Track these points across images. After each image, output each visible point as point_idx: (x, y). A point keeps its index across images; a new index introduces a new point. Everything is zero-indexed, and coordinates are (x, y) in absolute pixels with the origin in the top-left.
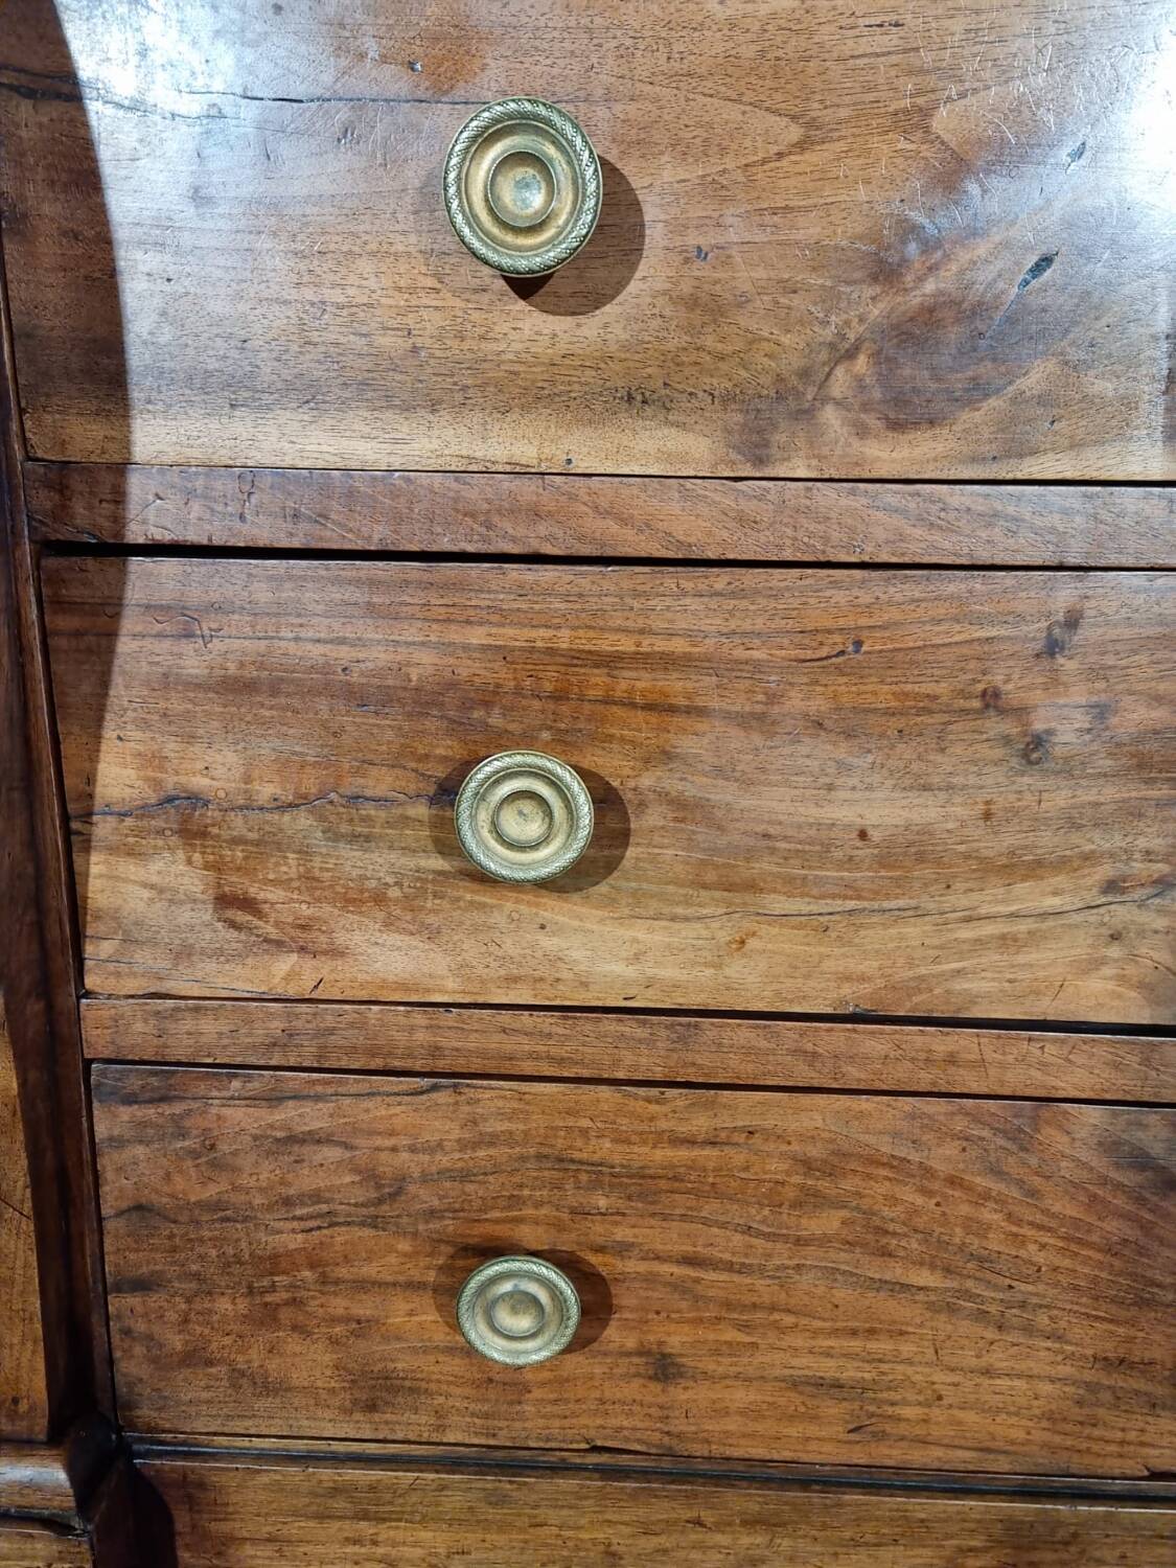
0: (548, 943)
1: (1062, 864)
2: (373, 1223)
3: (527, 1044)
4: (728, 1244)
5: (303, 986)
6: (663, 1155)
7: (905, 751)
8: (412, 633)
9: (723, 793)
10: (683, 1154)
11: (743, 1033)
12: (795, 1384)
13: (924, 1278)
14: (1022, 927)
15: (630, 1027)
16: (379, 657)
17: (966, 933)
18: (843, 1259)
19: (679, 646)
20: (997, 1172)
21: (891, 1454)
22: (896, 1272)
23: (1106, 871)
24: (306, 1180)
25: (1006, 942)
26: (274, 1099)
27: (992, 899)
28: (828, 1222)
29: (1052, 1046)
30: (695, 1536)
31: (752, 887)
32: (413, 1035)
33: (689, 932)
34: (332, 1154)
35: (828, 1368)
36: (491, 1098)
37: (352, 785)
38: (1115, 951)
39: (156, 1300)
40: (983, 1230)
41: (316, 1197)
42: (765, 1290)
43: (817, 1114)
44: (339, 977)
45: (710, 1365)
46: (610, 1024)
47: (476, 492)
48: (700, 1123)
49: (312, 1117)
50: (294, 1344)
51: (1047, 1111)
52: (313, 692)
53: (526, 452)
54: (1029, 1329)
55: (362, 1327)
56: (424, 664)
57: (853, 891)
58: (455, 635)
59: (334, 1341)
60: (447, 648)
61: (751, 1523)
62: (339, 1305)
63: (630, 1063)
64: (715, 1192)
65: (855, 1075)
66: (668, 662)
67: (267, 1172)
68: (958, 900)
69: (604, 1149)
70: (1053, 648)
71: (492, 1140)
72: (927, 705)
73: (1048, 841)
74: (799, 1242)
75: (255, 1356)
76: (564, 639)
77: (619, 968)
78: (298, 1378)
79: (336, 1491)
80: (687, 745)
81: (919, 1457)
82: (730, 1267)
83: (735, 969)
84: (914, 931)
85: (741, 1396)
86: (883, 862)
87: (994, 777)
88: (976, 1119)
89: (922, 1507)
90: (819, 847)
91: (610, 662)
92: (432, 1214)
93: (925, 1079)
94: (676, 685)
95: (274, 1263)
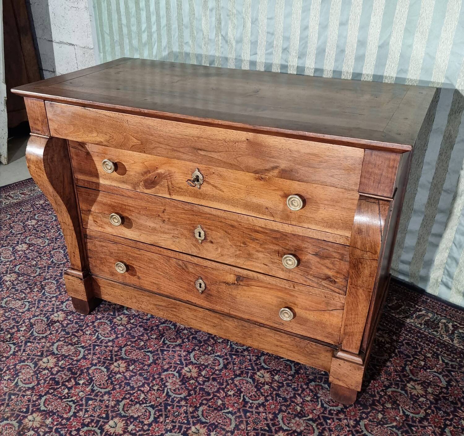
0: (124, 231)
1: (168, 233)
2: (110, 256)
3: (122, 241)
4: (143, 266)
5: (102, 231)
6: (135, 255)
7: (152, 219)
8: (107, 199)
9: (137, 220)
10: (137, 255)
11: (141, 244)
12: (151, 282)
13: (161, 273)
14: (166, 239)
15: (131, 241)
16: (105, 201)
17: (160, 238)
18: (153, 270)
19: (131, 205)
20: (167, 264)
21: (162, 292)
22: (159, 272)
23: (172, 235)
24: (104, 251)
25: (164, 240)
26: (100, 242)
27: (162, 235)
28: (152, 266)
29: (170, 252)
30: (143, 296)
31: (140, 229)
32: (112, 238)
33: (136, 233)
34: (106, 248)
35: (154, 281)
36: (120, 246)
37: (104, 212)
38: (174, 243)
39: (92, 260)
40: (167, 270)
41: (105, 252)
42: (147, 271)
43: (149, 254)
44: (105, 231)
45: (142, 278)
46: (129, 241)
47: (112, 188)
48: (138, 253)
49: (104, 244)
50: (105, 267)
51: (170, 258)
52: (100, 203)
53: (115, 185)
54: (172, 281)
55: (111, 267)
56: (109, 202)
57: (149, 232)
58: (111, 200)
59: (108, 268)
60: (110, 201)
61: (148, 296)
62: (108, 264)
63: (132, 245)
64: (141, 260)
65: (152, 251)
66: (130, 206)
67: (100, 249)
68: (159, 235)
69: (130, 253)
70: (163, 212)
71: (120, 250)
72: (153, 215)
73: (166, 231)
74: (150, 267)
75: (101, 267)
76: (121, 202)
77: (130, 235)
78: (105, 271)
79: (109, 283)
80: (133, 214)
81: (164, 293)
82: (143, 268)
83: (140, 237)
84: (156, 237)
85: (146, 282)
86: (152, 230)
87: (161, 223)
88: (164, 258)
89: (164, 298)
90: (146, 227)
91: (125, 205)
92: (115, 256)
93: (159, 252)
94: (131, 208)
95: (102, 258)
